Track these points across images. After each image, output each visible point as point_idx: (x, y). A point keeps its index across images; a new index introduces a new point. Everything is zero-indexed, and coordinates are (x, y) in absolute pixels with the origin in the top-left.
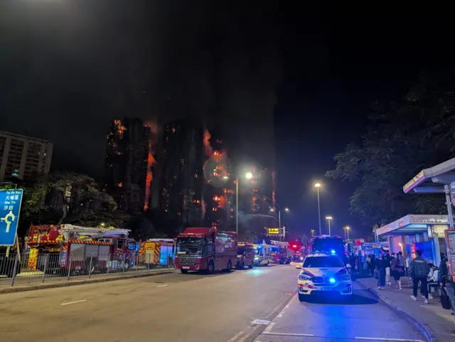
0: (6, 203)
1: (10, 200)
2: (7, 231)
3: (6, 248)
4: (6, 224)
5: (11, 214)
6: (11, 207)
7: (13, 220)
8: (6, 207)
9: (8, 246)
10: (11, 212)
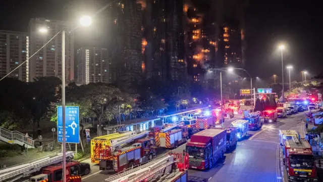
0: (70, 115)
1: (72, 114)
2: (74, 134)
3: (75, 144)
4: (72, 130)
5: (74, 123)
6: (73, 119)
7: (76, 127)
8: (70, 118)
9: (76, 143)
10: (74, 122)
